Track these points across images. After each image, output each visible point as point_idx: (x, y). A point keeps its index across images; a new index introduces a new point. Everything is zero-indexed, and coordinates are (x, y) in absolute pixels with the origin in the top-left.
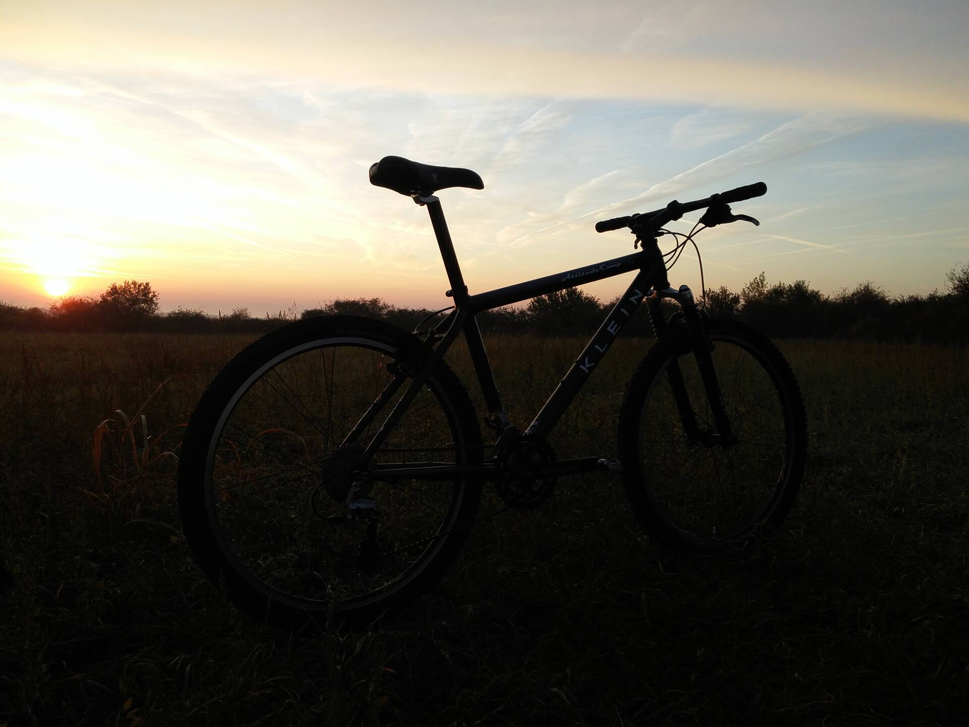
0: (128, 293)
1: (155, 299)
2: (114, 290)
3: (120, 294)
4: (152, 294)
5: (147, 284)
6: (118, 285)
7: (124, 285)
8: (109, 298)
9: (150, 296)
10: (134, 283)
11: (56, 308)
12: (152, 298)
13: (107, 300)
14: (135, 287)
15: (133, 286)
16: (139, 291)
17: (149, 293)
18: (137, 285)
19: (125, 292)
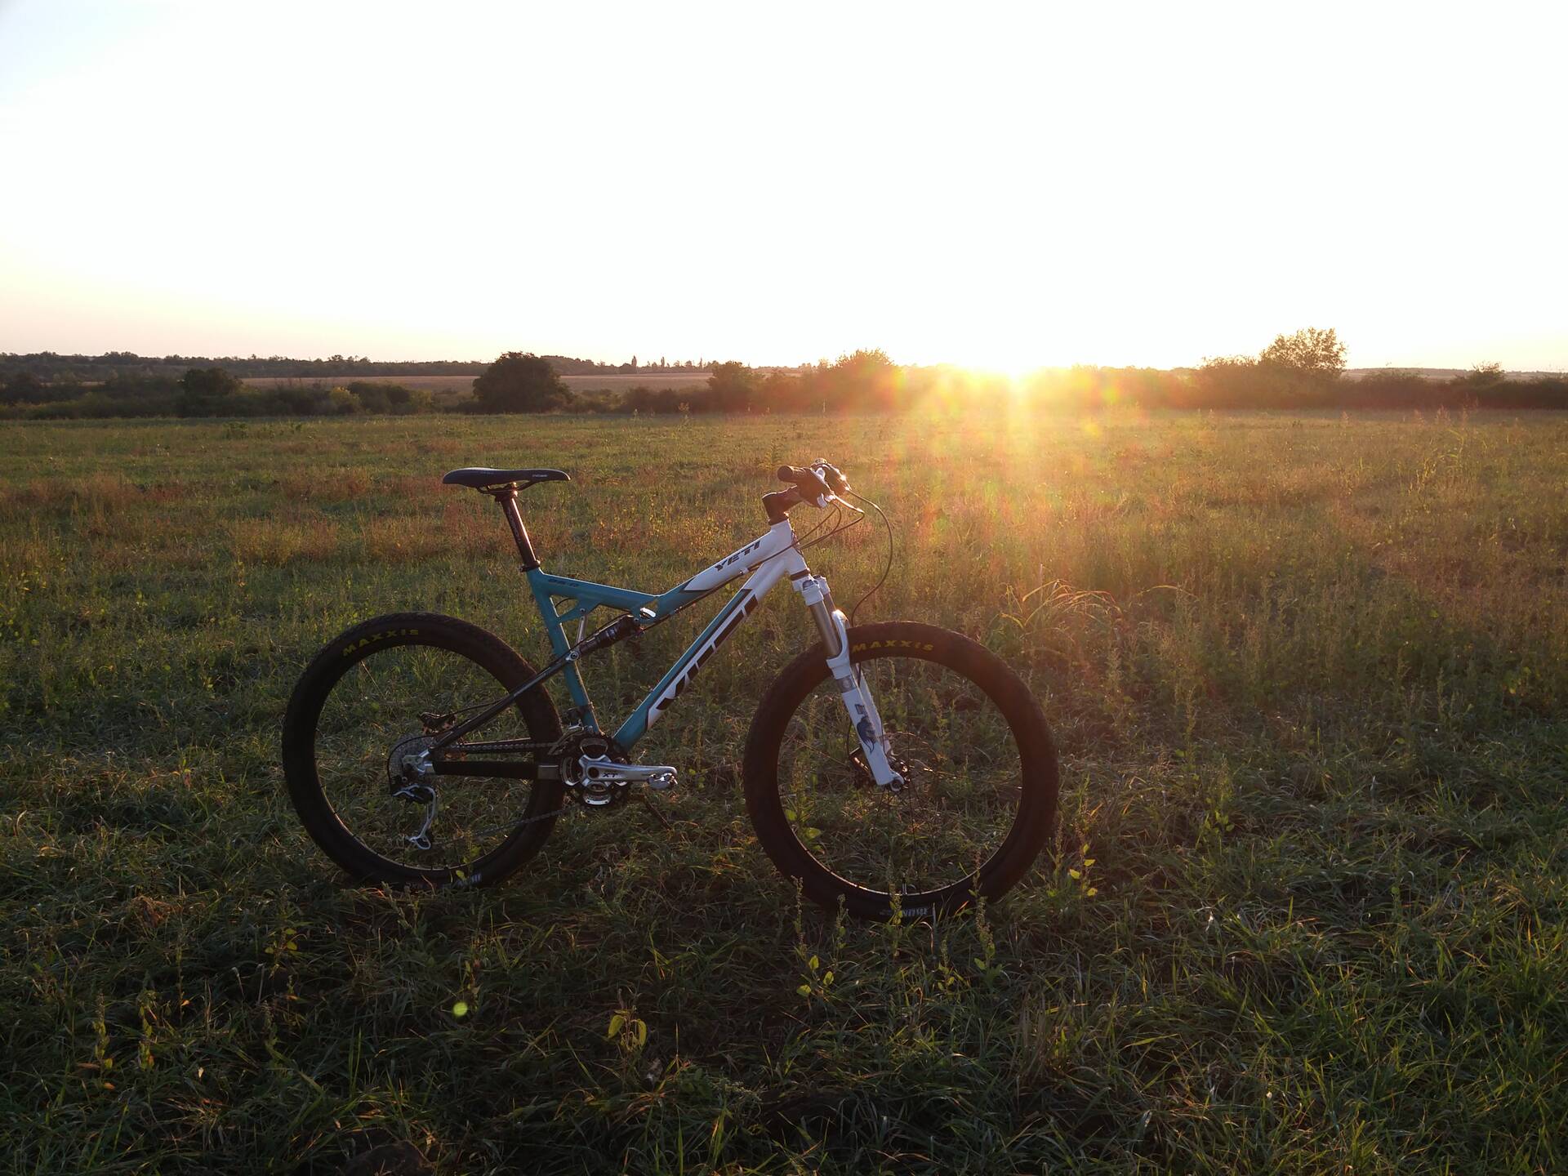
0: (1301, 347)
2: (1281, 343)
3: (1288, 349)
5: (1331, 331)
6: (1286, 337)
7: (1295, 336)
8: (1271, 357)
9: (1335, 349)
10: (1312, 332)
12: (1337, 353)
13: (1269, 360)
14: (1312, 336)
15: (1309, 335)
16: (1318, 342)
17: (1333, 344)
18: (1316, 335)
19: (1297, 345)
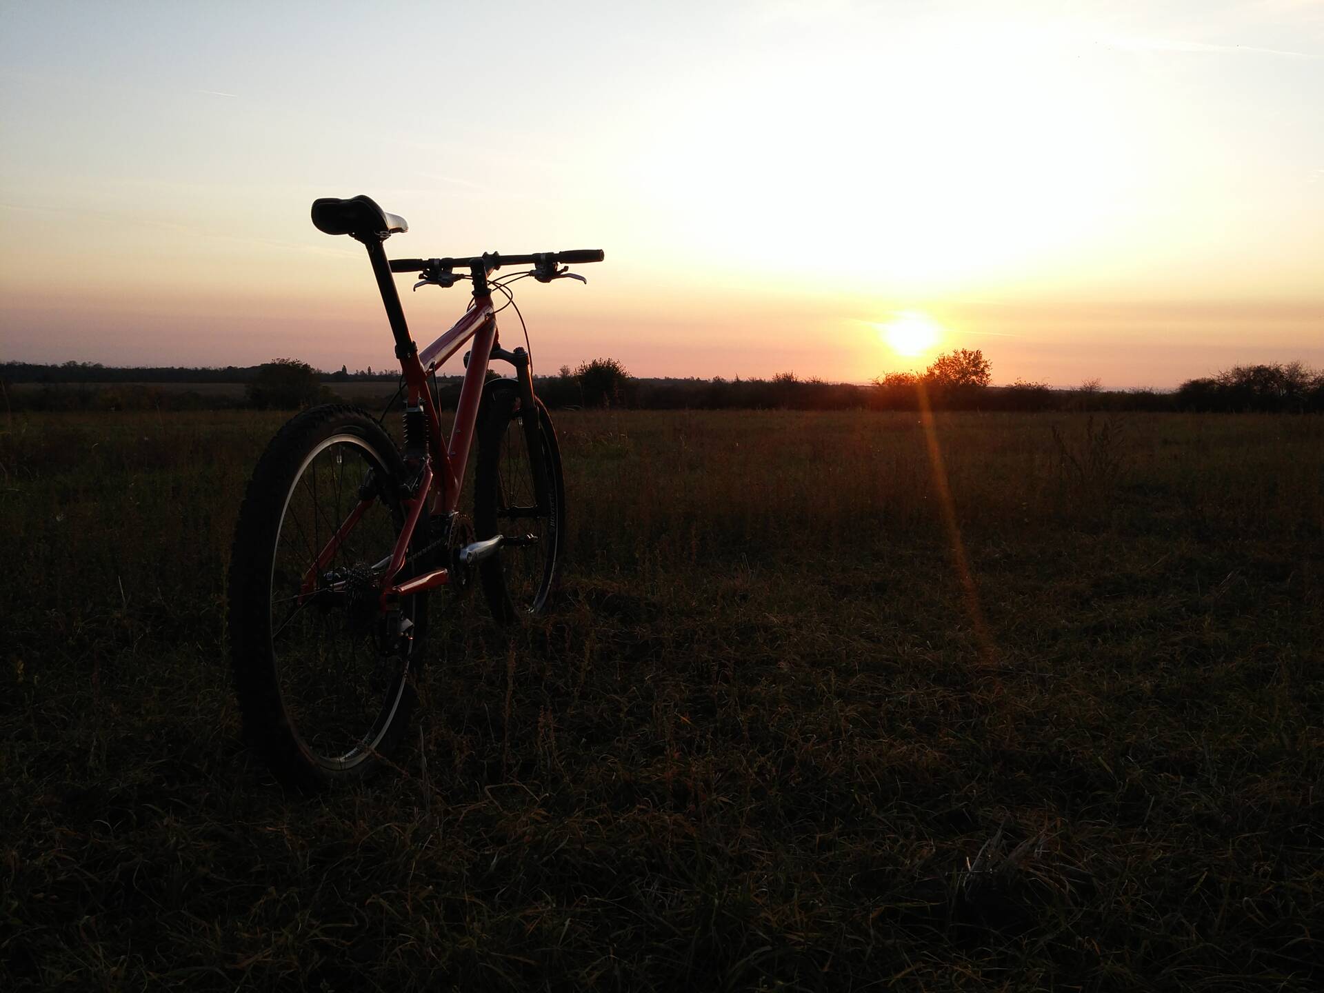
0: (957, 364)
1: (986, 370)
2: (942, 362)
3: (948, 366)
4: (983, 364)
5: (978, 353)
6: (946, 355)
7: (952, 354)
8: (937, 372)
9: (982, 366)
10: (964, 352)
11: (878, 384)
12: (983, 370)
13: (934, 374)
14: (965, 355)
15: (962, 355)
16: (970, 361)
17: (980, 362)
18: (967, 355)
19: (953, 363)
